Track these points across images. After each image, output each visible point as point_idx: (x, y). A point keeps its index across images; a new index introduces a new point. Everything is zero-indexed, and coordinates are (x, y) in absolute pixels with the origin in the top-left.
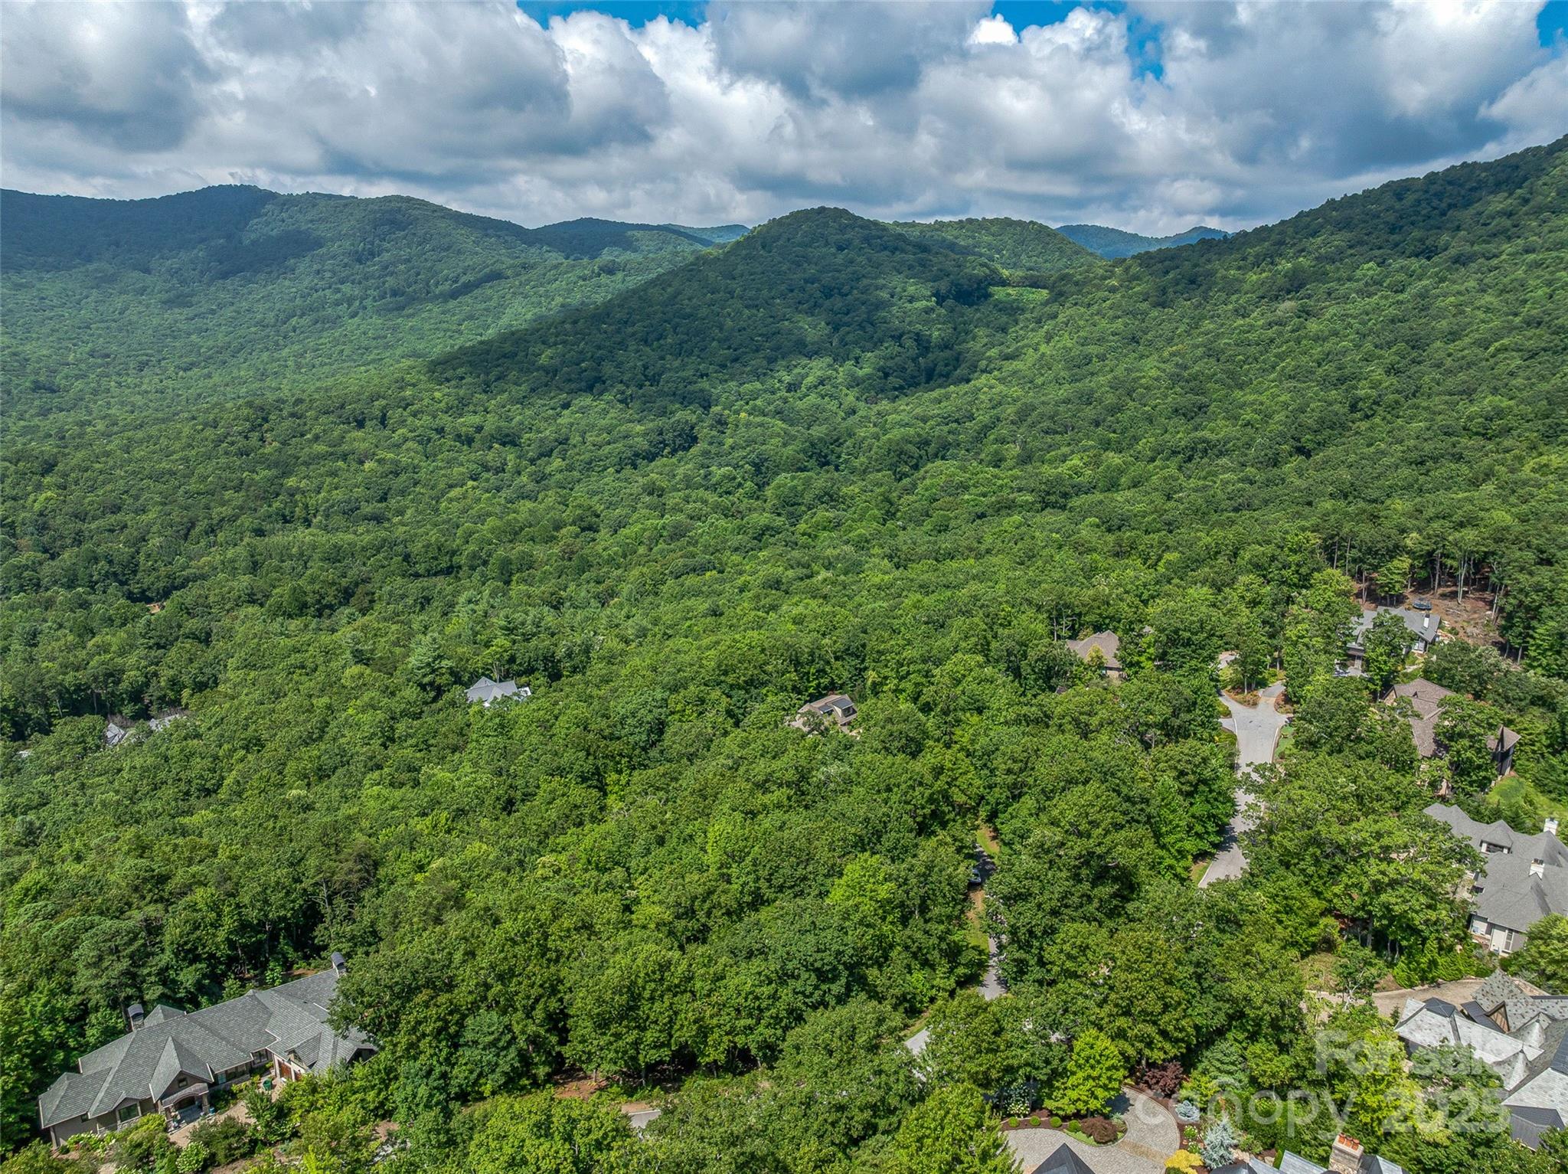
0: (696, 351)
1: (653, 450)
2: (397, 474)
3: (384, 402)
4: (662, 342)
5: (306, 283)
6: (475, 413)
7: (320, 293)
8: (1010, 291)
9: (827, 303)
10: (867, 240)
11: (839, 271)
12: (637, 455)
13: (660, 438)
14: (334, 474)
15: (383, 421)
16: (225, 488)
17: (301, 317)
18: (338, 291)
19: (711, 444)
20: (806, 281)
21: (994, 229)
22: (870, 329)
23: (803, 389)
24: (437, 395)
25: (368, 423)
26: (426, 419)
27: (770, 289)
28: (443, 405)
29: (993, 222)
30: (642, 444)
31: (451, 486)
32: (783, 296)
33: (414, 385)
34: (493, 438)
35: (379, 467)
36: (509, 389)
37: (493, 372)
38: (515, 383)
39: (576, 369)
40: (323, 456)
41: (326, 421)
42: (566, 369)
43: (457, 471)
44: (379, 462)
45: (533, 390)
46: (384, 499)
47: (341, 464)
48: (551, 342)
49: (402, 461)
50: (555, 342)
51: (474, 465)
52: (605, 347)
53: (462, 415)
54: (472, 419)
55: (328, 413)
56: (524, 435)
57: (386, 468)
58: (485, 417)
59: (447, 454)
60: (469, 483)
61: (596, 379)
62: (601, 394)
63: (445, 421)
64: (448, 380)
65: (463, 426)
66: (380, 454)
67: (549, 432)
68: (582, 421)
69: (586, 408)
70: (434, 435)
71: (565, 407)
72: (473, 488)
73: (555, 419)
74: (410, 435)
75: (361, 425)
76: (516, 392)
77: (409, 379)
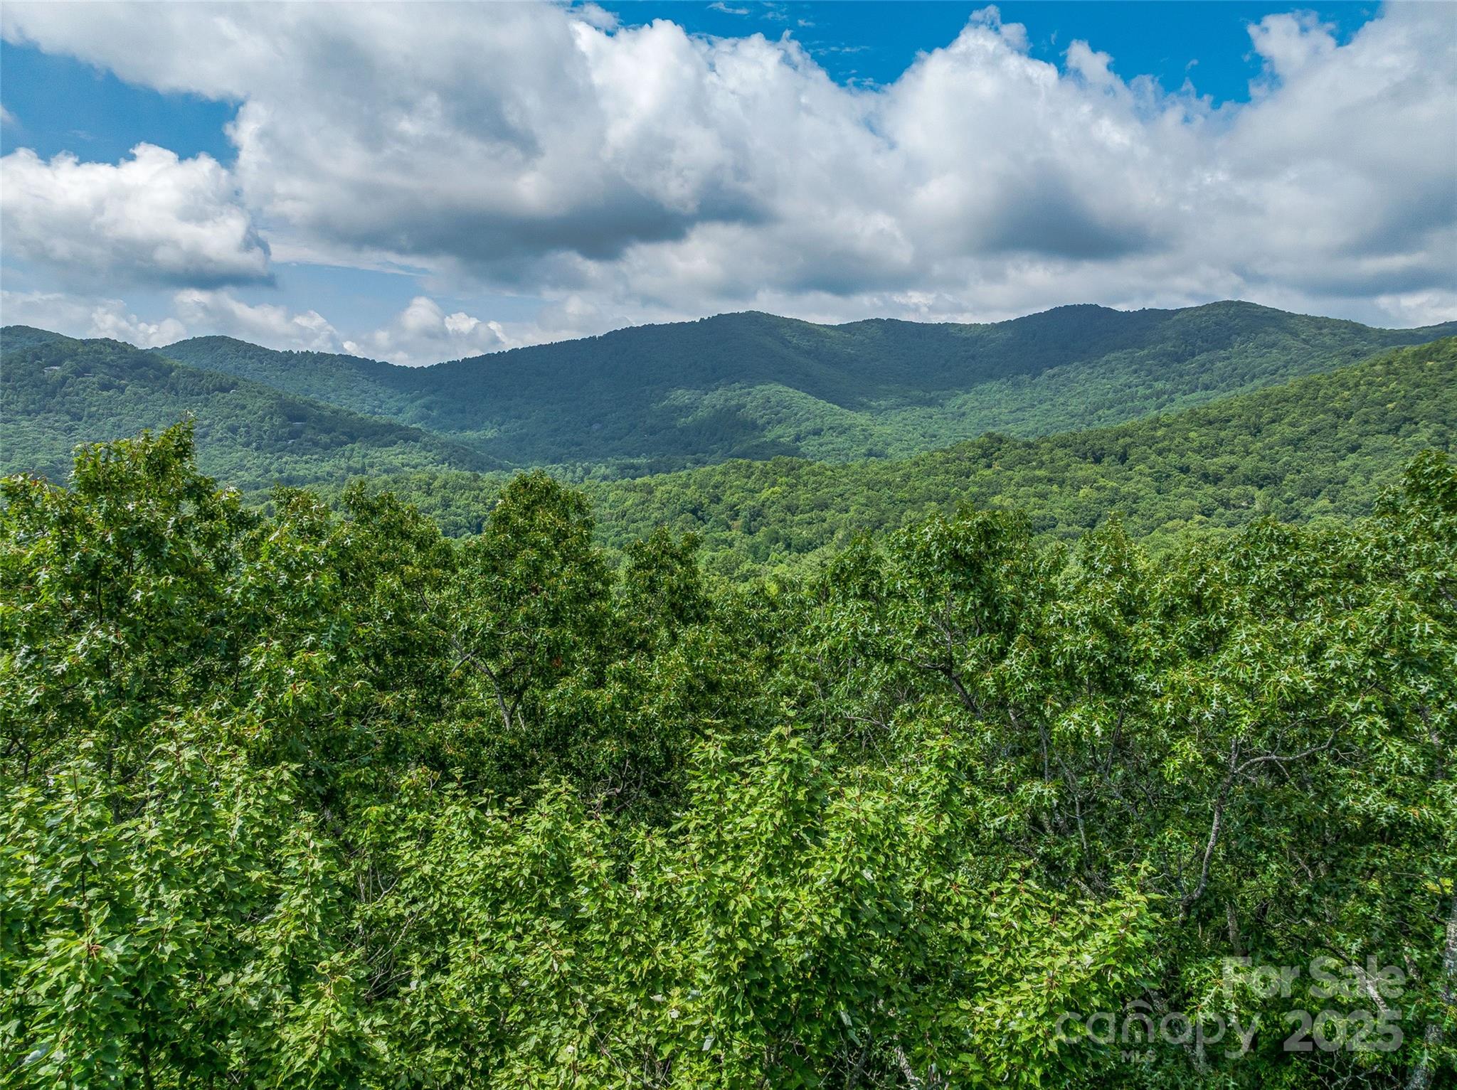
2: (1112, 502)
3: (1128, 440)
5: (1121, 381)
6: (1232, 453)
7: (1134, 389)
14: (1043, 496)
15: (1123, 458)
16: (930, 499)
17: (1109, 409)
18: (1150, 387)
24: (1192, 435)
25: (1106, 460)
26: (1173, 457)
28: (1196, 444)
31: (1170, 519)
33: (1168, 425)
34: (1247, 480)
35: (1095, 494)
36: (1283, 430)
37: (1268, 415)
38: (1292, 425)
39: (1378, 409)
40: (1040, 480)
41: (1059, 453)
42: (1364, 410)
43: (1186, 504)
44: (1098, 489)
45: (1313, 432)
46: (1092, 525)
47: (1055, 488)
48: (1351, 384)
49: (1124, 490)
50: (1357, 385)
51: (1210, 500)
52: (1426, 385)
53: (1216, 456)
54: (1227, 459)
55: (1064, 446)
56: (1289, 477)
57: (1103, 495)
58: (1243, 458)
59: (1182, 489)
60: (1198, 517)
61: (1406, 420)
62: (1409, 435)
63: (1194, 460)
64: (1210, 423)
65: (1215, 464)
66: (1102, 482)
67: (1321, 472)
68: (1370, 462)
69: (1384, 450)
70: (1176, 473)
71: (1353, 449)
72: (1201, 523)
73: (1335, 462)
74: (1147, 471)
75: (1098, 460)
76: (1288, 432)
77: (1164, 420)
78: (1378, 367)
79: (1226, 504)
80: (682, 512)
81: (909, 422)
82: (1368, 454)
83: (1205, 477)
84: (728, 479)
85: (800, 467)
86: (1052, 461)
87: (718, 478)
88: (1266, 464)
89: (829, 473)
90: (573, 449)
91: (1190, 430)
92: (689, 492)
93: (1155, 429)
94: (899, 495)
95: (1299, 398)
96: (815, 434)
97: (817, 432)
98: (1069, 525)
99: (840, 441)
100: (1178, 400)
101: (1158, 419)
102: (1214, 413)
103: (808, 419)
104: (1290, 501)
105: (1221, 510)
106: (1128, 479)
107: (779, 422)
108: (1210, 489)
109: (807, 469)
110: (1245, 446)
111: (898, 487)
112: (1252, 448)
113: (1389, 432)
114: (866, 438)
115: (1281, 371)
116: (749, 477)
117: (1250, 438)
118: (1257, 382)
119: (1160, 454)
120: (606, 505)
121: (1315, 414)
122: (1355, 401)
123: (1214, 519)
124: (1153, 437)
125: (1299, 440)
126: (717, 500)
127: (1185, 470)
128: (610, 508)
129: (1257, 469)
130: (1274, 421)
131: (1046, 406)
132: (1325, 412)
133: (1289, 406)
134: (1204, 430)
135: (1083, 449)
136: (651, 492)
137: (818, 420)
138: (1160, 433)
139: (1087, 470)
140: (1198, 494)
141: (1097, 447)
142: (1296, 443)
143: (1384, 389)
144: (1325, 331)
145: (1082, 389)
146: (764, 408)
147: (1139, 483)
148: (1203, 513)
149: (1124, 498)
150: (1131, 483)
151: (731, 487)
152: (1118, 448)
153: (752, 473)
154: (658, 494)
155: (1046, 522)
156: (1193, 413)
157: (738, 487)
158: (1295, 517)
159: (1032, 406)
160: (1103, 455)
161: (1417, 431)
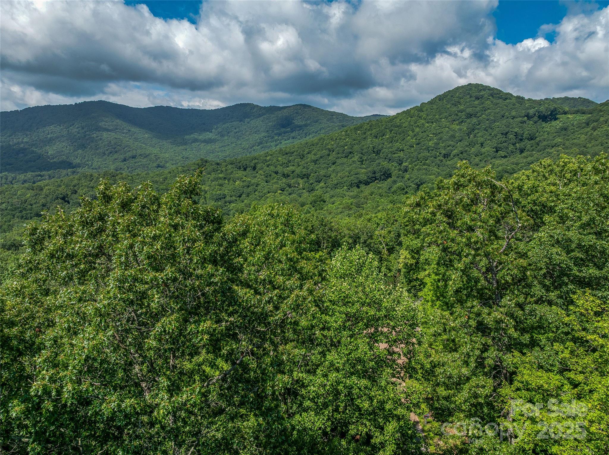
0: (399, 141)
1: (369, 180)
2: (248, 187)
3: (256, 161)
4: (384, 137)
6: (293, 166)
7: (267, 138)
8: (569, 116)
9: (468, 121)
10: (492, 95)
11: (476, 107)
12: (360, 182)
13: (373, 175)
14: (221, 185)
15: (254, 168)
18: (273, 137)
19: (398, 177)
20: (459, 111)
21: (558, 102)
22: (490, 131)
23: (452, 156)
24: (280, 158)
25: (248, 169)
26: (272, 168)
27: (440, 115)
28: (281, 162)
29: (558, 99)
30: (363, 177)
31: (269, 193)
32: (446, 118)
33: (271, 155)
34: (298, 176)
35: (242, 184)
36: (311, 157)
37: (307, 151)
38: (315, 155)
39: (342, 149)
40: (220, 178)
41: (230, 166)
42: (338, 149)
43: (275, 186)
44: (243, 181)
45: (321, 157)
46: (240, 196)
47: (226, 181)
48: (334, 139)
49: (253, 181)
50: (336, 139)
51: (284, 185)
52: (357, 140)
53: (288, 167)
54: (291, 168)
55: (232, 164)
56: (312, 175)
57: (245, 183)
58: (297, 167)
59: (275, 180)
60: (279, 192)
61: (350, 153)
62: (351, 158)
63: (280, 169)
64: (287, 154)
65: (286, 170)
66: (244, 178)
67: (322, 172)
68: (339, 168)
69: (343, 164)
70: (273, 174)
71: (334, 164)
72: (280, 194)
73: (328, 168)
74: (263, 173)
75: (245, 169)
76: (314, 158)
77: (270, 153)
78: (343, 133)
79: (290, 186)
80: (57, 198)
81: (176, 152)
82: (338, 165)
83: (284, 175)
84: (80, 182)
85: (117, 175)
86: (226, 170)
87: (76, 182)
88: (305, 170)
89: (130, 178)
90: (8, 167)
91: (278, 157)
92: (60, 189)
93: (266, 156)
94: (161, 187)
95: (317, 144)
96: (133, 158)
97: (134, 157)
98: (231, 197)
99: (144, 161)
100: (283, 143)
101: (268, 152)
102: (288, 150)
103: (130, 151)
104: (311, 184)
105: (287, 188)
106: (256, 177)
107: (116, 152)
108: (284, 180)
109: (120, 176)
110: (298, 163)
111: (161, 183)
112: (300, 163)
113: (345, 157)
114: (157, 160)
115: (318, 132)
116: (91, 181)
117: (300, 160)
118: (311, 136)
119: (268, 167)
120: (16, 197)
121: (322, 150)
122: (335, 145)
123: (285, 192)
124: (265, 160)
125: (317, 160)
126: (75, 192)
127: (276, 173)
128: (18, 198)
129: (302, 172)
130: (309, 153)
131: (233, 145)
132: (326, 150)
133: (314, 147)
134: (284, 157)
135: (239, 165)
136: (42, 190)
137: (134, 152)
138: (268, 158)
139: (240, 173)
140: (280, 182)
141: (244, 164)
142: (315, 162)
143: (344, 141)
144: (334, 117)
145: (247, 138)
146: (108, 146)
147: (259, 178)
148: (281, 190)
149: (253, 185)
150: (256, 179)
151: (82, 186)
152: (252, 165)
153: (93, 179)
154: (45, 190)
155: (221, 196)
156: (281, 150)
157: (85, 186)
158: (312, 190)
159: (229, 145)
160: (247, 167)
161: (354, 157)
